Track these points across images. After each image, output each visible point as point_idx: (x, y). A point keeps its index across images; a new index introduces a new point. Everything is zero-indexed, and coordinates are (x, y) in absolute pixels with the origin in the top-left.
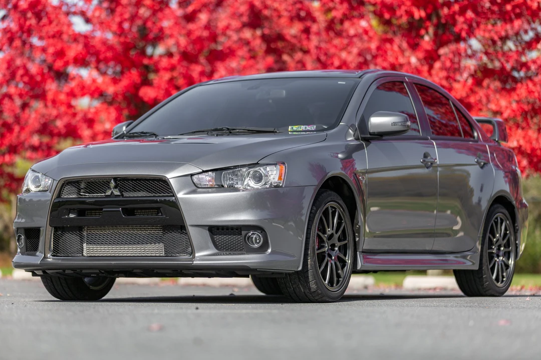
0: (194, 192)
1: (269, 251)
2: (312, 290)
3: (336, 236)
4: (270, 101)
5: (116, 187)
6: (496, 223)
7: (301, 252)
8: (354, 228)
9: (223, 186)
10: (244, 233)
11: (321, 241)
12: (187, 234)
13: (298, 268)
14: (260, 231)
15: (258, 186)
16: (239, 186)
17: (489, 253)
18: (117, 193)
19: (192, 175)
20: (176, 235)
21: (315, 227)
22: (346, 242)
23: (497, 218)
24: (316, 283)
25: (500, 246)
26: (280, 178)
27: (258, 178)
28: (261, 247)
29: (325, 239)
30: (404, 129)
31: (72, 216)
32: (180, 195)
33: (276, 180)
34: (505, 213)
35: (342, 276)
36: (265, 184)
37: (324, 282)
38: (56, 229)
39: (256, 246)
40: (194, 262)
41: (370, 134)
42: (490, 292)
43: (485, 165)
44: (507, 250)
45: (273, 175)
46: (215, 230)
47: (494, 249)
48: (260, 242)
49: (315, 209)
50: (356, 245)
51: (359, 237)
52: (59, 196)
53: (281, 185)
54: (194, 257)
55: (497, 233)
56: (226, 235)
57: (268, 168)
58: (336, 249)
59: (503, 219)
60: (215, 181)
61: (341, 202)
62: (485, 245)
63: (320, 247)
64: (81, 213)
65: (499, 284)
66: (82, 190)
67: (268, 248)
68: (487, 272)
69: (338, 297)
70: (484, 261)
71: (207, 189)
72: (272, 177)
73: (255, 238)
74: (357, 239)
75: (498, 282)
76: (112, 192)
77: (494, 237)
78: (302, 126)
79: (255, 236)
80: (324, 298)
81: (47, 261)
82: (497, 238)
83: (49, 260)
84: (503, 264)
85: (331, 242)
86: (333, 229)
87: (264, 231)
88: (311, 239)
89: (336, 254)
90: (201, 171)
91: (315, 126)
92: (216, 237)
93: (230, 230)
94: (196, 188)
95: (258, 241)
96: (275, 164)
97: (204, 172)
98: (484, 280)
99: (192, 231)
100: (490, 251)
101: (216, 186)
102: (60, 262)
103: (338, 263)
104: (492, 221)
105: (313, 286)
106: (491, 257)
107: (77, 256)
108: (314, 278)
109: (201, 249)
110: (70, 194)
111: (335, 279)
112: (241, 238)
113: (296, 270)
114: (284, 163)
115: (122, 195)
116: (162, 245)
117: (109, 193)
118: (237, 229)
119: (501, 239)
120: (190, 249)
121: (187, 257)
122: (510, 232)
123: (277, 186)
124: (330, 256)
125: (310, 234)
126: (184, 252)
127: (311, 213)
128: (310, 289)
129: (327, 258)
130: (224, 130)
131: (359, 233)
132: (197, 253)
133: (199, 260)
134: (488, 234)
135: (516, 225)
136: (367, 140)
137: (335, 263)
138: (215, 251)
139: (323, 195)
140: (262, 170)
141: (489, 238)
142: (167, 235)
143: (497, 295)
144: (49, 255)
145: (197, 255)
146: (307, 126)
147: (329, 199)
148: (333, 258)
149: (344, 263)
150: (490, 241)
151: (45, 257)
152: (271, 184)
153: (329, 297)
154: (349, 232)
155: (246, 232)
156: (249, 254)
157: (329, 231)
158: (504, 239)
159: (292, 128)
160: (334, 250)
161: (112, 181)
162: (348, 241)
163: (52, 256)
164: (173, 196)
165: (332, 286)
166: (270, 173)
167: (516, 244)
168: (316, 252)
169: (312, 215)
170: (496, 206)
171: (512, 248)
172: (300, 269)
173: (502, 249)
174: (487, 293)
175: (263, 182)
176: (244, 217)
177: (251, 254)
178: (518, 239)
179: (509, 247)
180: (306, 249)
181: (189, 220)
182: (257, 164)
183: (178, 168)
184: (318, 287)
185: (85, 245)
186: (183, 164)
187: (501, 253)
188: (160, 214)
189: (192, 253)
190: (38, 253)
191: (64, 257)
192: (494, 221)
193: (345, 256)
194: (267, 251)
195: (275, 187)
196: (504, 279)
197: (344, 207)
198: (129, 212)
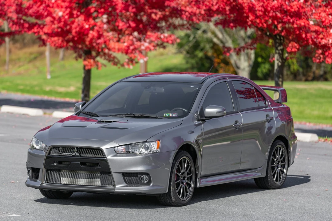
0: (115, 156)
1: (152, 184)
2: (173, 201)
3: (186, 173)
4: (156, 94)
5: (77, 152)
6: (277, 151)
7: (168, 183)
8: (196, 167)
9: (129, 152)
10: (139, 176)
11: (178, 176)
12: (112, 176)
13: (166, 191)
14: (147, 175)
15: (147, 152)
16: (137, 152)
17: (272, 167)
18: (78, 154)
19: (114, 147)
20: (106, 176)
21: (175, 170)
22: (191, 175)
23: (277, 148)
24: (175, 198)
25: (279, 162)
26: (158, 148)
27: (147, 148)
28: (148, 183)
29: (180, 175)
30: (222, 115)
31: (55, 164)
32: (109, 157)
33: (156, 149)
34: (282, 144)
35: (189, 192)
36: (150, 151)
37: (179, 196)
38: (48, 170)
39: (145, 182)
40: (115, 190)
41: (205, 117)
42: (272, 187)
43: (271, 120)
44: (283, 164)
45: (154, 146)
46: (125, 175)
47: (275, 164)
48: (147, 179)
49: (175, 161)
50: (196, 175)
51: (198, 171)
52: (49, 154)
53: (158, 151)
54: (115, 187)
55: (277, 156)
56: (130, 177)
57: (152, 144)
58: (186, 179)
59: (281, 147)
60: (126, 150)
61: (189, 156)
62: (270, 163)
63: (178, 179)
64: (60, 163)
65: (278, 183)
66: (60, 151)
67: (151, 183)
68: (270, 177)
69: (187, 203)
70: (269, 171)
71: (121, 155)
72: (153, 148)
73: (145, 178)
74: (197, 172)
75: (277, 182)
76: (75, 154)
77: (275, 158)
78: (171, 114)
79: (145, 177)
80: (179, 205)
81: (43, 185)
82: (277, 158)
83: (44, 185)
84: (280, 171)
85: (183, 176)
86: (184, 170)
87: (149, 175)
88: (172, 177)
89: (186, 182)
90: (119, 145)
91: (177, 114)
92: (126, 178)
93: (132, 174)
94: (117, 153)
95: (146, 179)
96: (155, 141)
97: (120, 146)
98: (269, 181)
99: (114, 175)
100: (273, 166)
101: (126, 153)
102: (49, 186)
103: (187, 186)
104: (274, 150)
105: (173, 199)
106: (273, 168)
107: (58, 184)
108: (174, 196)
109: (119, 184)
110: (55, 153)
111: (185, 193)
112: (138, 178)
113: (165, 192)
114: (159, 141)
115: (80, 156)
116: (99, 180)
117: (74, 154)
118: (136, 174)
119: (279, 158)
120: (113, 183)
121: (111, 187)
122: (285, 154)
123: (156, 152)
124: (183, 183)
125: (172, 174)
126: (110, 184)
127: (173, 163)
128: (172, 200)
129: (181, 184)
130: (131, 115)
131: (198, 169)
132: (117, 185)
133: (117, 189)
134: (272, 157)
135: (289, 149)
136: (204, 121)
137: (185, 186)
138: (125, 185)
139: (179, 154)
140: (148, 144)
141: (272, 158)
142: (102, 176)
143: (277, 188)
144: (44, 182)
145: (116, 186)
146: (173, 114)
147: (182, 155)
148: (184, 184)
149: (190, 185)
150: (273, 160)
151: (42, 183)
152: (153, 151)
153: (182, 204)
154: (193, 169)
155: (140, 175)
156: (141, 186)
157: (182, 171)
158: (281, 158)
159: (166, 115)
160: (185, 180)
161: (76, 149)
162: (192, 174)
163: (46, 182)
164: (105, 158)
165: (183, 198)
166: (152, 146)
167: (289, 159)
168: (175, 183)
169: (173, 164)
170: (277, 141)
171: (286, 162)
172: (167, 192)
173: (280, 163)
174: (271, 187)
175: (149, 150)
176: (140, 169)
177: (143, 186)
178: (290, 157)
179: (284, 162)
180: (170, 182)
181: (113, 170)
182: (146, 142)
183: (107, 144)
184: (176, 200)
185: (62, 178)
186: (111, 142)
187: (279, 166)
188: (99, 166)
189: (114, 185)
190: (38, 181)
191: (51, 183)
192: (275, 149)
193: (191, 182)
194: (150, 184)
195: (155, 153)
196: (281, 179)
197: (190, 158)
198: (83, 164)
